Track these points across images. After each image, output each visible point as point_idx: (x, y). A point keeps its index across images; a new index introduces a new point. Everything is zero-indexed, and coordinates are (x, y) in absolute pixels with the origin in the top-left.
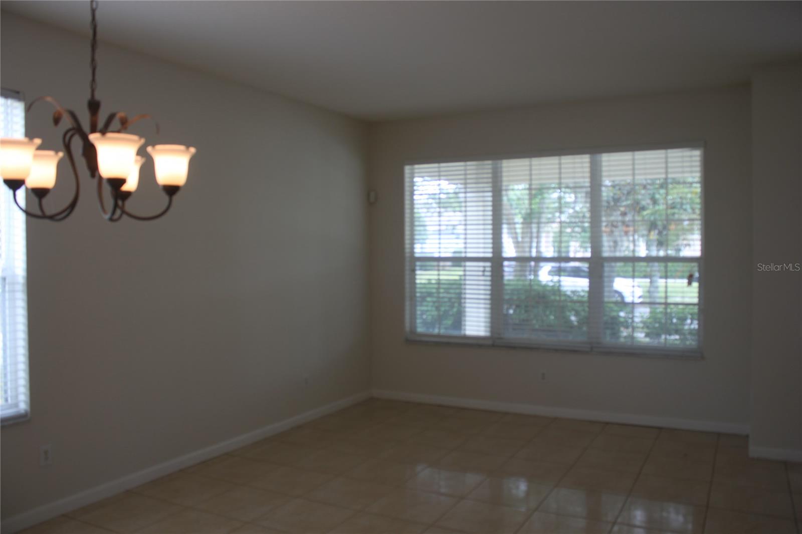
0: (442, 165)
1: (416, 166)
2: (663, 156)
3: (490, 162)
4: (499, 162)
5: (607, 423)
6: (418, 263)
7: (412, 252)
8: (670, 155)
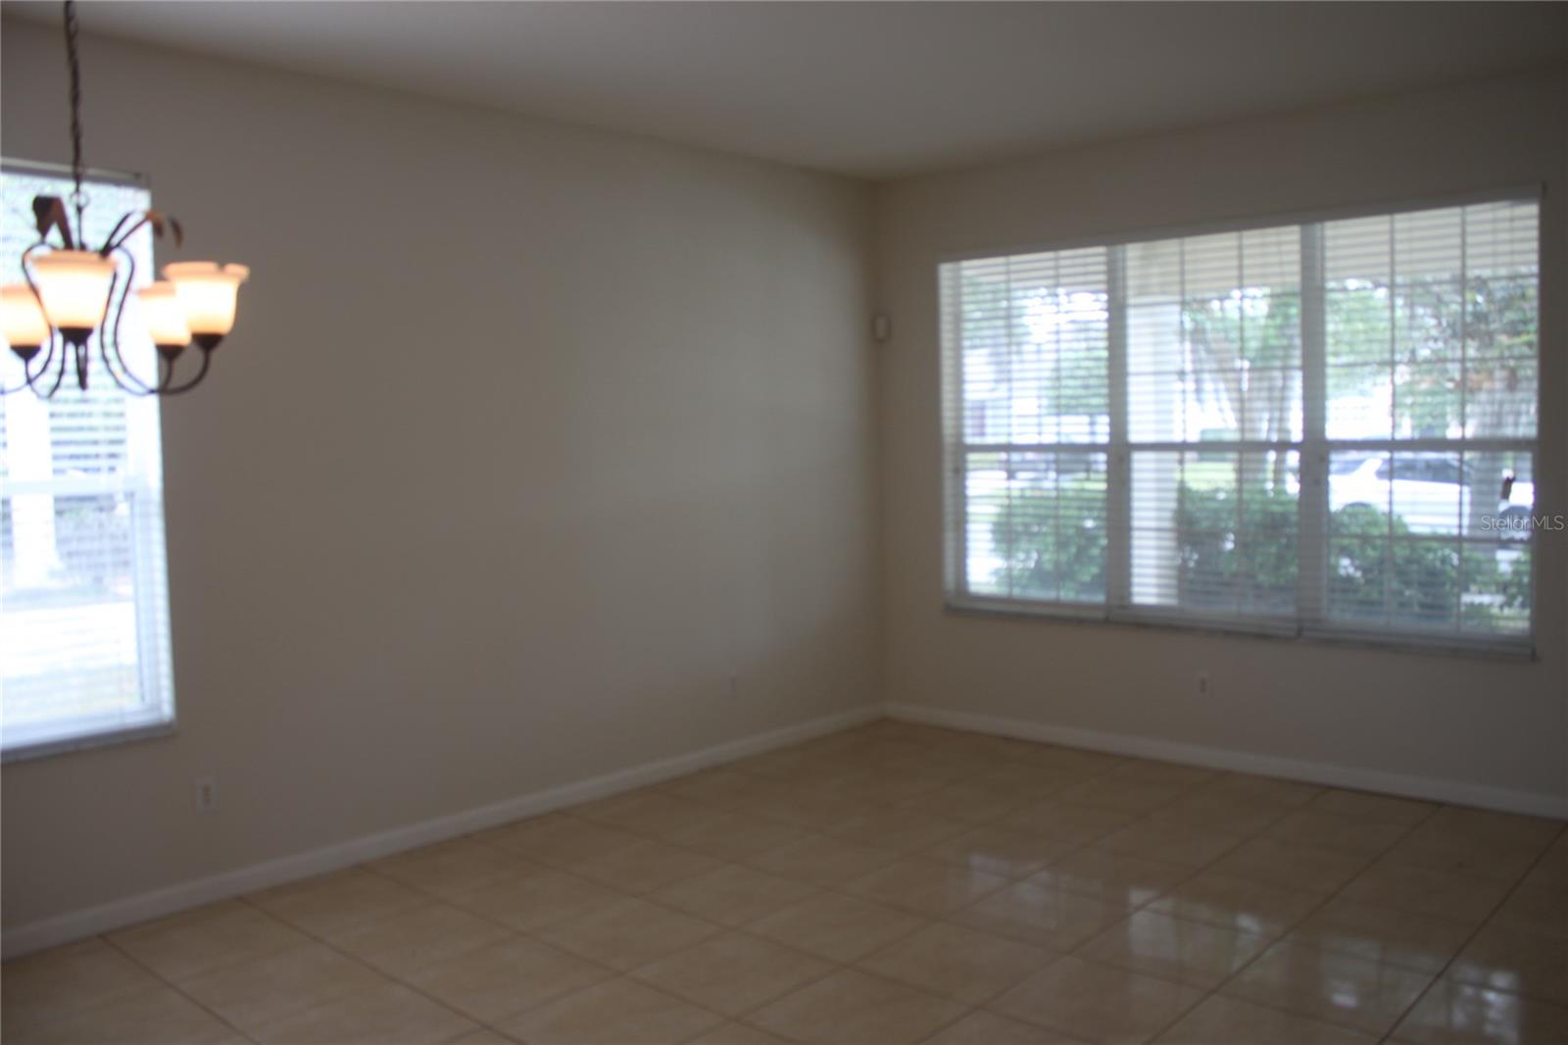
0: (1014, 259)
1: (965, 264)
2: (1457, 220)
3: (1101, 250)
4: (1119, 248)
5: (1330, 788)
6: (972, 457)
7: (959, 435)
8: (1470, 218)
